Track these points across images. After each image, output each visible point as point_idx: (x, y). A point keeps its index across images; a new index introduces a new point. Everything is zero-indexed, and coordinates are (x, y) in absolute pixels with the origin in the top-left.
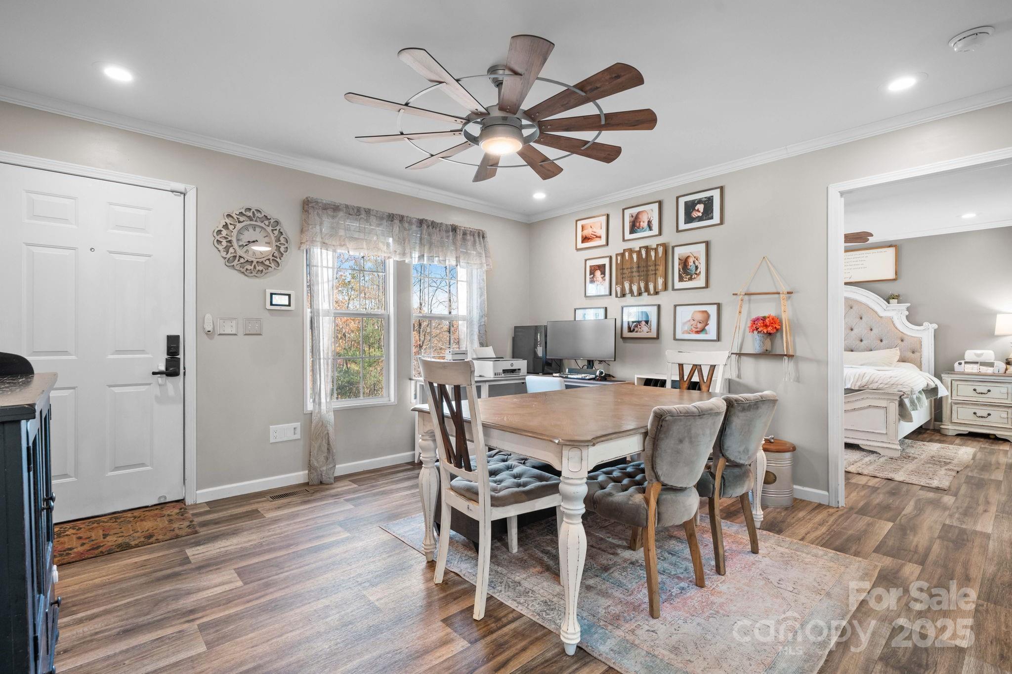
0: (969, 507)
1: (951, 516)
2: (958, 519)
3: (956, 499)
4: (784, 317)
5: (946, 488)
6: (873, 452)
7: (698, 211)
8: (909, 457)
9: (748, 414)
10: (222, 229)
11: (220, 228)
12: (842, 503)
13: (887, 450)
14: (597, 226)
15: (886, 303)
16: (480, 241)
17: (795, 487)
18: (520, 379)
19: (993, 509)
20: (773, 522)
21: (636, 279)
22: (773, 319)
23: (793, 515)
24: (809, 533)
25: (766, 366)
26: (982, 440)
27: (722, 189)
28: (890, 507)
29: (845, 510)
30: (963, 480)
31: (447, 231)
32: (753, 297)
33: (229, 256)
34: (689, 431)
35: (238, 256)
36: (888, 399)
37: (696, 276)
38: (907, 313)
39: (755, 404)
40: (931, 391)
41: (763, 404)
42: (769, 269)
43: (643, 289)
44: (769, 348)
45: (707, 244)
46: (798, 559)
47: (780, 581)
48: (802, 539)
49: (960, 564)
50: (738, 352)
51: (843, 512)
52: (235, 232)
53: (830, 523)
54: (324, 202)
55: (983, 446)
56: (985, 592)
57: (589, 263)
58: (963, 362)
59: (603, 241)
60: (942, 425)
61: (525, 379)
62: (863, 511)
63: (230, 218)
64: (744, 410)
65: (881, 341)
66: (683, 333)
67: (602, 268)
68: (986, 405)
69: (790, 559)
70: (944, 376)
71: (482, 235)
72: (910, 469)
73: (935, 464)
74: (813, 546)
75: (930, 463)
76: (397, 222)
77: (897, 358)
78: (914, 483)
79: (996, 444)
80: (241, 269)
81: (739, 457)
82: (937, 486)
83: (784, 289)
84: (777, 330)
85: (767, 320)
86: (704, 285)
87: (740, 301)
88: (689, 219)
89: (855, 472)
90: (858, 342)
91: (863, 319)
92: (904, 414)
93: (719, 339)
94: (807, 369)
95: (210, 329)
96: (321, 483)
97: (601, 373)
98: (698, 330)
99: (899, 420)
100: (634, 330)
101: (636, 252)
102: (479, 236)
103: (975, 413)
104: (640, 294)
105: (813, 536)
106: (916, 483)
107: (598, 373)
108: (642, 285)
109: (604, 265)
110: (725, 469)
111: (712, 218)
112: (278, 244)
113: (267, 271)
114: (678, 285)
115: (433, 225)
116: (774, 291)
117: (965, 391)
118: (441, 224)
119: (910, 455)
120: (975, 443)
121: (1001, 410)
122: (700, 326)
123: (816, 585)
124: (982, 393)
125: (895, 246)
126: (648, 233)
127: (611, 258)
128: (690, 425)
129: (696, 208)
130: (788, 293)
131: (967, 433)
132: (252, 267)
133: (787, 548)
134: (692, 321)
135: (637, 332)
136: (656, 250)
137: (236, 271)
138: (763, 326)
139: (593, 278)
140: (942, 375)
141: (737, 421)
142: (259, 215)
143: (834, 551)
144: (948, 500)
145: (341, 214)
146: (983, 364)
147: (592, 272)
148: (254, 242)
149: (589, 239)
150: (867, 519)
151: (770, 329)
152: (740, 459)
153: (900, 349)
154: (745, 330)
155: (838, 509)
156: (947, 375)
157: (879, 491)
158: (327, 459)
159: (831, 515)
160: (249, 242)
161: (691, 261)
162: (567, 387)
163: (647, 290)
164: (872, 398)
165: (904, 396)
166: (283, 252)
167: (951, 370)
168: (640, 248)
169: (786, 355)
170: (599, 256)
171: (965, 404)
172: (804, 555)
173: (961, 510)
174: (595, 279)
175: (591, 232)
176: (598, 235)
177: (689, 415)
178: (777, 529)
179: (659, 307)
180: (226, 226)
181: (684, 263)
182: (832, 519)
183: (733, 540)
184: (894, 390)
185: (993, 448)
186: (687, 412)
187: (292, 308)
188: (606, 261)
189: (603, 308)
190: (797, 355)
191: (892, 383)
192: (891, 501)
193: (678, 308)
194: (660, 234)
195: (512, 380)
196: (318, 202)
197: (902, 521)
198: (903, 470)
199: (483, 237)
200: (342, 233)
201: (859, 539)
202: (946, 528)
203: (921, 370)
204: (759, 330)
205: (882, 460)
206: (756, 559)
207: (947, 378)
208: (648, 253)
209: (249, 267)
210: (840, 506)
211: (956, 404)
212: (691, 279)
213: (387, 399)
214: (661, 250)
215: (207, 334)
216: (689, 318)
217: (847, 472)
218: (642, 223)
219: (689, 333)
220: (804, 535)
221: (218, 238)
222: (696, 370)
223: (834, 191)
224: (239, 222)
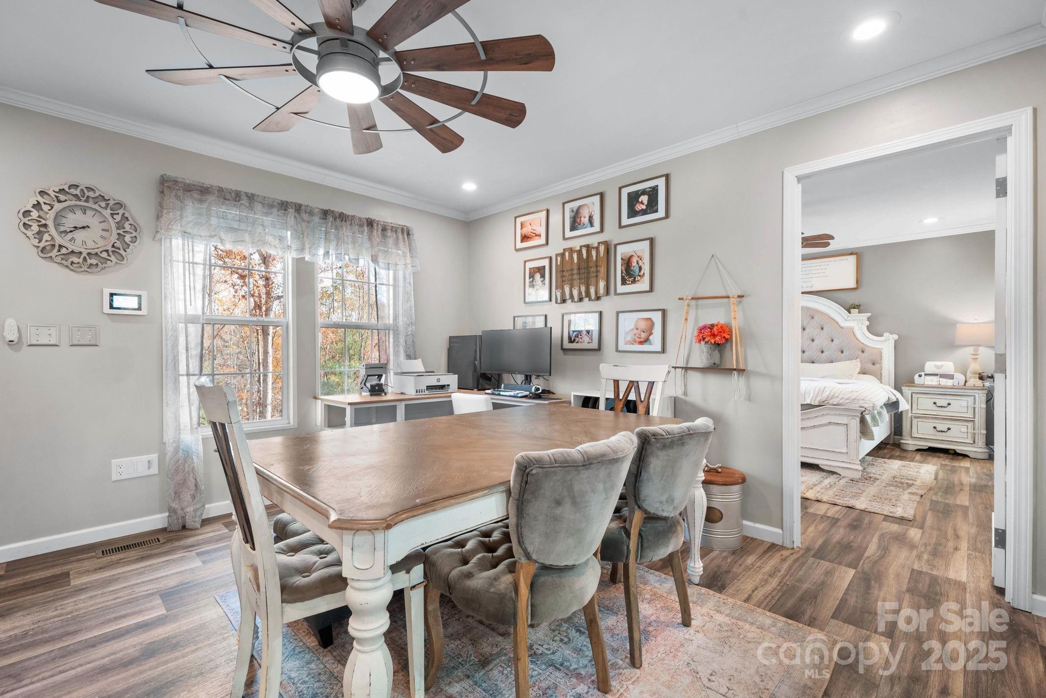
0: (938, 544)
1: (919, 557)
2: (928, 561)
3: (923, 533)
4: (735, 325)
5: (911, 518)
6: (833, 473)
7: (642, 203)
8: (870, 478)
9: (671, 452)
10: (32, 209)
11: (29, 208)
12: (798, 543)
13: (847, 470)
14: (536, 222)
15: (847, 313)
16: (404, 238)
17: (745, 522)
18: (445, 397)
19: (964, 545)
20: (716, 572)
21: (576, 282)
22: (722, 327)
23: (740, 562)
24: (756, 589)
25: (714, 382)
26: (942, 455)
27: (667, 176)
28: (851, 546)
29: (802, 552)
30: (928, 507)
31: (361, 226)
32: (700, 302)
33: (42, 244)
34: (570, 488)
35: (57, 245)
36: (848, 416)
37: (639, 278)
38: (868, 323)
39: (680, 440)
40: (892, 405)
41: (691, 439)
42: (718, 268)
43: (584, 294)
44: (717, 361)
45: (652, 241)
46: (739, 634)
47: (711, 675)
48: (747, 600)
49: (936, 633)
50: (685, 366)
51: (798, 555)
52: (51, 215)
53: (782, 572)
54: (188, 182)
55: (943, 463)
56: (972, 683)
57: (530, 265)
58: (923, 374)
59: (542, 240)
60: (902, 439)
61: (450, 396)
62: (820, 554)
63: (45, 196)
64: (664, 447)
65: (842, 352)
66: (626, 344)
67: (541, 270)
68: (946, 419)
69: (730, 634)
70: (904, 389)
71: (407, 232)
72: (872, 493)
73: (897, 486)
74: (760, 610)
75: (892, 485)
76: (291, 211)
77: (858, 370)
78: (876, 512)
79: (956, 460)
80: (64, 262)
81: (660, 509)
82: (901, 515)
83: (734, 291)
84: (727, 340)
85: (715, 329)
86: (647, 288)
87: (686, 307)
88: (632, 213)
89: (814, 498)
90: (820, 353)
91: (825, 329)
92: (865, 431)
93: (664, 350)
94: (760, 386)
95: (14, 336)
96: (184, 527)
97: (537, 389)
98: (642, 340)
99: (860, 438)
100: (574, 340)
101: (576, 251)
102: (403, 232)
103: (935, 428)
104: (581, 300)
105: (759, 594)
106: (879, 511)
107: (533, 390)
108: (583, 289)
109: (544, 267)
110: (644, 523)
111: (657, 211)
112: (121, 232)
113: (104, 265)
114: (621, 289)
115: (342, 217)
116: (724, 294)
117: (925, 404)
118: (353, 216)
119: (872, 475)
120: (935, 460)
121: (960, 424)
122: (643, 335)
123: (757, 679)
124: (942, 407)
125: (856, 254)
126: (589, 230)
127: (551, 258)
128: (571, 480)
129: (640, 200)
130: (739, 297)
131: (927, 447)
132: (81, 260)
133: (727, 615)
134: (635, 330)
135: (577, 342)
136: (597, 248)
137: (56, 264)
138: (710, 336)
139: (532, 281)
140: (903, 388)
141: (656, 463)
142: (91, 194)
143: (784, 619)
144: (914, 534)
145: (211, 198)
146: (943, 376)
147: (532, 276)
148: (83, 228)
149: (528, 237)
150: (825, 565)
151: (718, 338)
152: (663, 510)
153: (860, 361)
154: (691, 342)
155: (792, 552)
156: (907, 388)
157: (839, 524)
158: (194, 497)
159: (784, 560)
160: (75, 227)
161: (634, 260)
162: (496, 406)
163: (588, 294)
164: (832, 415)
165: (865, 413)
166: (128, 242)
167: (911, 383)
168: (581, 247)
169: (735, 370)
170: (540, 257)
171: (925, 417)
172: (747, 626)
173: (929, 548)
174: (534, 283)
175: (530, 230)
176: (537, 233)
177: (568, 465)
178: (719, 584)
179: (601, 313)
180: (37, 206)
181: (627, 262)
182: (786, 566)
183: (662, 605)
184: (855, 406)
185: (953, 464)
186: (566, 461)
187: (144, 312)
188: (545, 263)
189: (543, 315)
190: (749, 368)
191: (853, 398)
192: (852, 537)
193: (620, 315)
194: (602, 230)
195: (437, 397)
196: (177, 182)
197: (865, 566)
198: (864, 494)
199: (408, 234)
200: (214, 221)
201: (816, 597)
202: (916, 575)
203: (881, 383)
204: (706, 340)
205: (843, 482)
206: (687, 636)
207: (907, 390)
208: (589, 252)
209: (75, 260)
210: (795, 547)
211: (916, 417)
212: (634, 282)
213: (287, 421)
214: (602, 248)
215: (9, 345)
216: (632, 326)
217: (804, 499)
218: (582, 219)
219: (633, 344)
220: (750, 592)
221: (26, 220)
222: (633, 389)
223: (790, 175)
224: (59, 201)
